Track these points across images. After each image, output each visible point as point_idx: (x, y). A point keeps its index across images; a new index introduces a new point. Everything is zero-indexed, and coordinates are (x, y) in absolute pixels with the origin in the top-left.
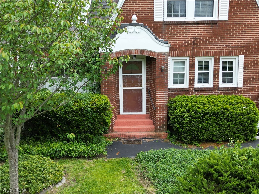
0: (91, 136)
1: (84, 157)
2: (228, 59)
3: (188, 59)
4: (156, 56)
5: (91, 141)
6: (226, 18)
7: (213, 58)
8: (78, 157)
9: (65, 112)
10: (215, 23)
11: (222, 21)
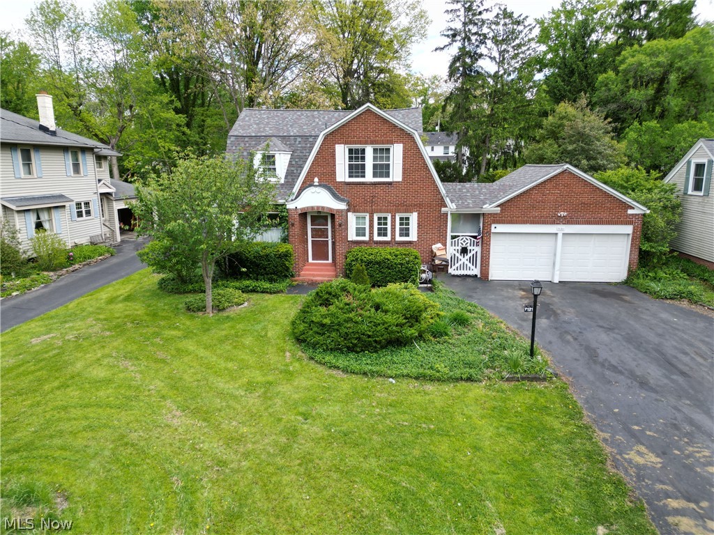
0: (275, 277)
1: (267, 292)
2: (404, 215)
3: (368, 214)
4: (334, 213)
5: (275, 281)
6: (400, 179)
7: (390, 215)
8: (262, 292)
9: (254, 257)
10: (390, 183)
11: (396, 182)
